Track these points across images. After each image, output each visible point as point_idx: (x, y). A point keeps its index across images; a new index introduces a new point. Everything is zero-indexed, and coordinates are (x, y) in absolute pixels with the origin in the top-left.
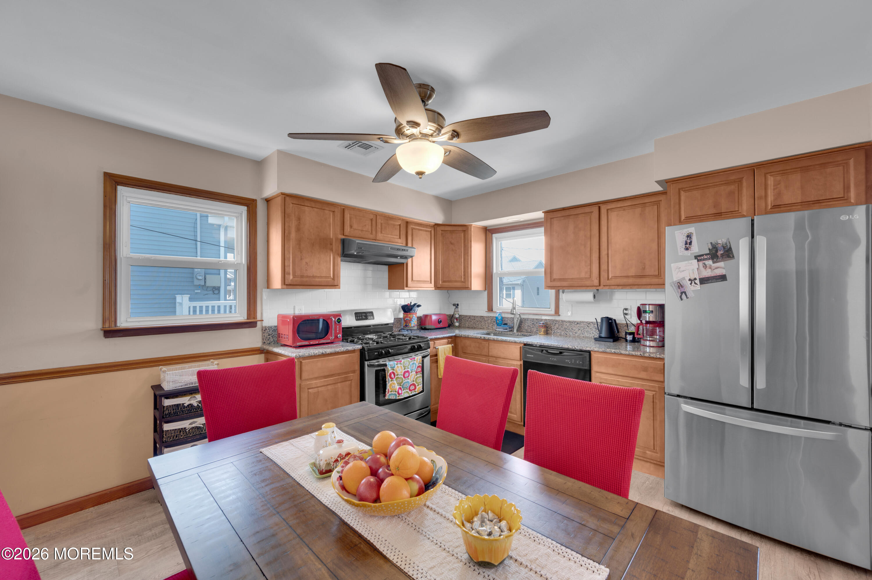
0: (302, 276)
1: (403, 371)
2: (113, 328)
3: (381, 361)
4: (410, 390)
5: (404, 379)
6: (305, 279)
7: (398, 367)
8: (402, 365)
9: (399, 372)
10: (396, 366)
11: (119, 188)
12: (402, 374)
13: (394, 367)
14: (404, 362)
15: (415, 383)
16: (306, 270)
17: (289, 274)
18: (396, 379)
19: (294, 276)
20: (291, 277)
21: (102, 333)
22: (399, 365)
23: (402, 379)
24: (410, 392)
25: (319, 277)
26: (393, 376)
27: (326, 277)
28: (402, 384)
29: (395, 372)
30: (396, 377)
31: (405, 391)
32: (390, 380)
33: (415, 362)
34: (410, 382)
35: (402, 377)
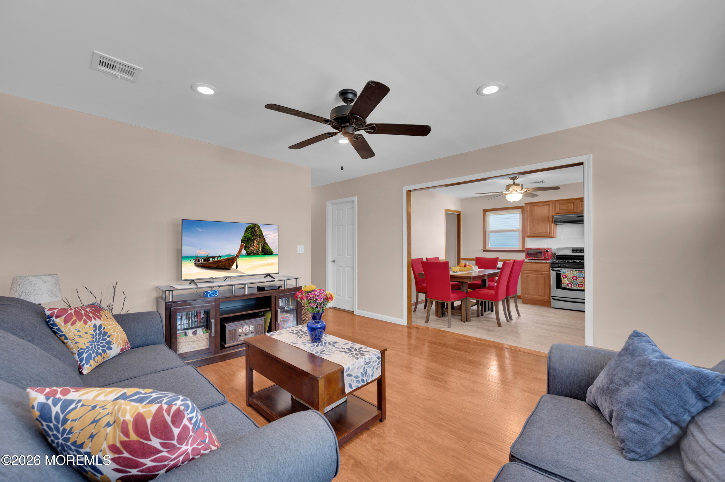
0: (534, 233)
1: (572, 276)
2: (485, 249)
3: (559, 269)
4: (579, 287)
5: (573, 280)
6: (535, 234)
7: (568, 273)
8: (571, 273)
9: (569, 276)
10: (567, 273)
11: (487, 212)
12: (572, 277)
13: (566, 273)
14: (572, 272)
15: (583, 284)
16: (536, 231)
17: (528, 232)
18: (567, 279)
19: (530, 233)
20: (529, 234)
21: (483, 251)
22: (569, 273)
23: (572, 280)
24: (578, 287)
25: (542, 233)
26: (564, 276)
27: (545, 233)
28: (572, 282)
29: (566, 275)
30: (567, 278)
31: (574, 286)
32: (563, 278)
33: (583, 273)
34: (578, 282)
35: (571, 278)
